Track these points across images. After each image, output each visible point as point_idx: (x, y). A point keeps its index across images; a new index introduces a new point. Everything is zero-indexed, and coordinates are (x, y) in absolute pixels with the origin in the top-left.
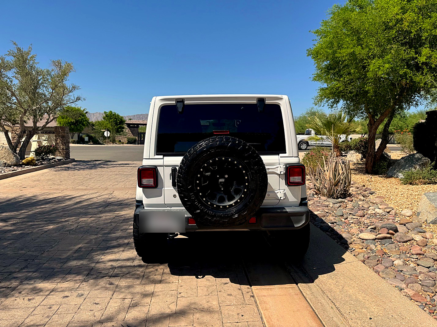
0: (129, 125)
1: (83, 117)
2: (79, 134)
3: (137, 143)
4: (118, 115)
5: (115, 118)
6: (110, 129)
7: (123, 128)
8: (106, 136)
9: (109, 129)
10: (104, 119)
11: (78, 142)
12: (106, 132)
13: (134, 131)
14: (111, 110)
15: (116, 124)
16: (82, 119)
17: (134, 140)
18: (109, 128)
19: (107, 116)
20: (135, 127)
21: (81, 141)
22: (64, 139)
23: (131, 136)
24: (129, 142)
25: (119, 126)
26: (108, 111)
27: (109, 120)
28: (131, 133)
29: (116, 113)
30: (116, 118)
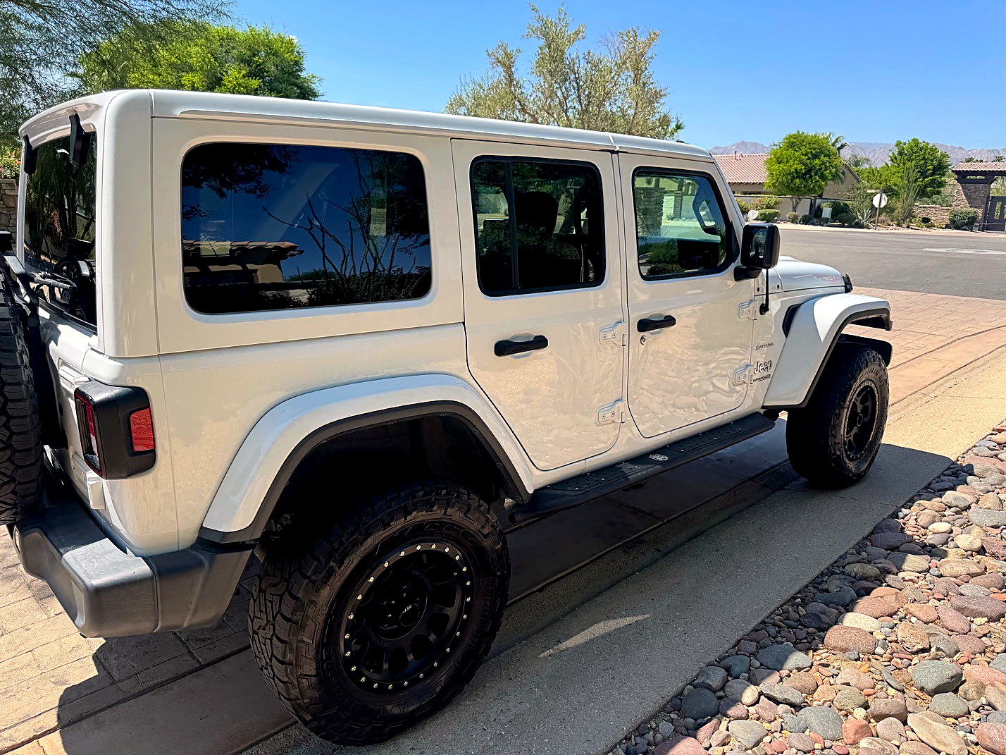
0: (962, 176)
1: (826, 159)
2: (815, 201)
3: (976, 226)
4: (934, 150)
5: (924, 159)
6: (896, 188)
7: (942, 184)
8: (877, 206)
9: (893, 187)
10: (892, 160)
11: (806, 221)
12: (879, 195)
13: (974, 192)
14: (916, 138)
15: (924, 174)
16: (823, 163)
17: (969, 218)
18: (895, 185)
19: (901, 153)
20: (980, 182)
21: (814, 217)
22: (648, 216)
23: (962, 206)
24: (955, 224)
25: (931, 178)
26: (906, 139)
27: (904, 164)
28: (964, 198)
29: (928, 144)
30: (927, 156)
